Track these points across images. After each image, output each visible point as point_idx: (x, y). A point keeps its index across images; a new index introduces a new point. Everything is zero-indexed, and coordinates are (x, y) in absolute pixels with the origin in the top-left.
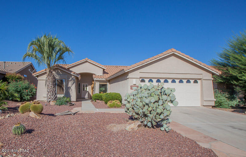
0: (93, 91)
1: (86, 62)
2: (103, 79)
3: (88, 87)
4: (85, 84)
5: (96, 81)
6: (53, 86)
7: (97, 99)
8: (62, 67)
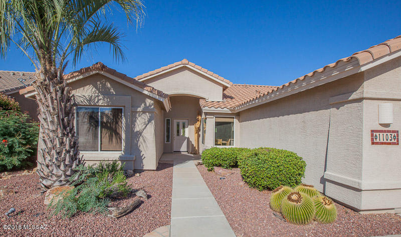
0: (199, 136)
1: (184, 68)
2: (225, 109)
3: (187, 130)
4: (181, 122)
5: (206, 114)
6: (59, 131)
7: (216, 165)
8: (113, 72)
